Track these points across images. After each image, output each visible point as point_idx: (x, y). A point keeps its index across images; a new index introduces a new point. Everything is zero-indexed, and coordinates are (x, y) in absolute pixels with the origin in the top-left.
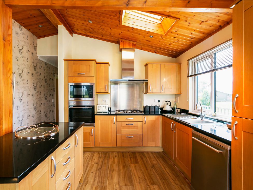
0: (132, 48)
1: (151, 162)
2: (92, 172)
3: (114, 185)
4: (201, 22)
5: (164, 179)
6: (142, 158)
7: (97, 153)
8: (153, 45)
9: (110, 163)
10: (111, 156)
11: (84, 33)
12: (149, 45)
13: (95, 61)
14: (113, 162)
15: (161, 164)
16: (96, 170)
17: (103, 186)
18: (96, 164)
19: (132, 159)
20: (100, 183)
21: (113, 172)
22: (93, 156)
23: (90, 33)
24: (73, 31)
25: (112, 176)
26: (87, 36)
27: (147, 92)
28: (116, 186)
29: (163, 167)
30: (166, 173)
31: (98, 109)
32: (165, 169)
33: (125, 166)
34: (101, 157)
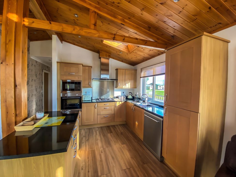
0: (108, 58)
1: (120, 131)
2: (83, 143)
3: (100, 148)
4: (149, 50)
5: (129, 140)
6: (114, 129)
7: (83, 130)
8: (121, 57)
9: (94, 135)
10: (94, 130)
11: (73, 43)
12: (119, 57)
13: (82, 65)
14: (96, 134)
15: (126, 132)
16: (86, 141)
17: (92, 150)
18: (84, 137)
19: (108, 131)
20: (90, 149)
21: (97, 141)
22: (81, 132)
23: (78, 43)
24: (63, 40)
25: (97, 143)
26: (74, 44)
27: (116, 87)
28: (101, 149)
29: (127, 133)
30: (130, 136)
31: (83, 98)
32: (129, 134)
33: (104, 136)
34: (87, 132)
